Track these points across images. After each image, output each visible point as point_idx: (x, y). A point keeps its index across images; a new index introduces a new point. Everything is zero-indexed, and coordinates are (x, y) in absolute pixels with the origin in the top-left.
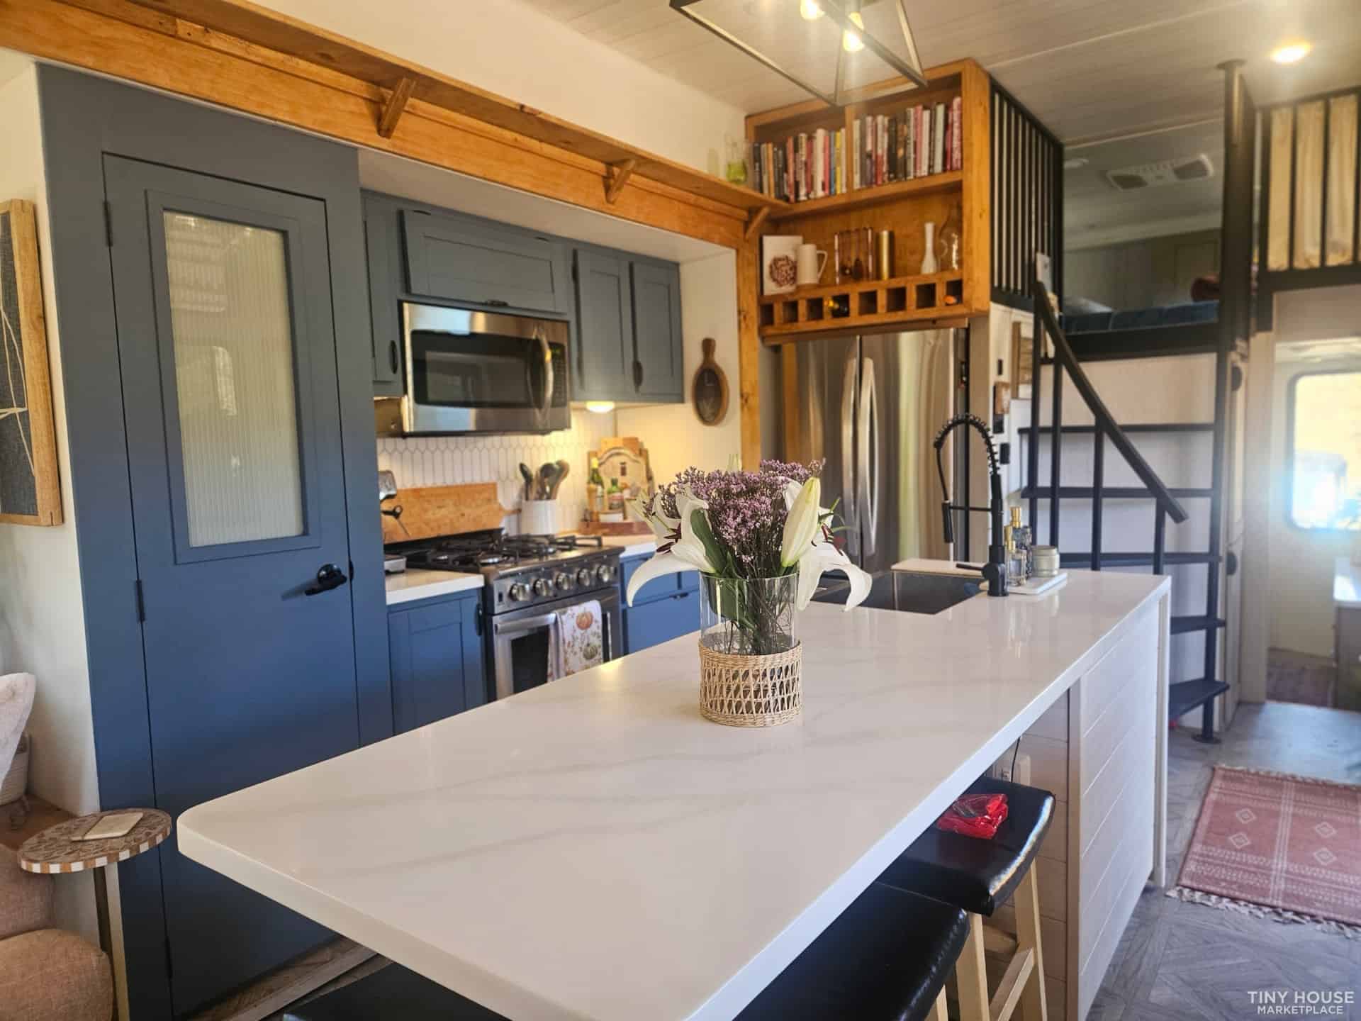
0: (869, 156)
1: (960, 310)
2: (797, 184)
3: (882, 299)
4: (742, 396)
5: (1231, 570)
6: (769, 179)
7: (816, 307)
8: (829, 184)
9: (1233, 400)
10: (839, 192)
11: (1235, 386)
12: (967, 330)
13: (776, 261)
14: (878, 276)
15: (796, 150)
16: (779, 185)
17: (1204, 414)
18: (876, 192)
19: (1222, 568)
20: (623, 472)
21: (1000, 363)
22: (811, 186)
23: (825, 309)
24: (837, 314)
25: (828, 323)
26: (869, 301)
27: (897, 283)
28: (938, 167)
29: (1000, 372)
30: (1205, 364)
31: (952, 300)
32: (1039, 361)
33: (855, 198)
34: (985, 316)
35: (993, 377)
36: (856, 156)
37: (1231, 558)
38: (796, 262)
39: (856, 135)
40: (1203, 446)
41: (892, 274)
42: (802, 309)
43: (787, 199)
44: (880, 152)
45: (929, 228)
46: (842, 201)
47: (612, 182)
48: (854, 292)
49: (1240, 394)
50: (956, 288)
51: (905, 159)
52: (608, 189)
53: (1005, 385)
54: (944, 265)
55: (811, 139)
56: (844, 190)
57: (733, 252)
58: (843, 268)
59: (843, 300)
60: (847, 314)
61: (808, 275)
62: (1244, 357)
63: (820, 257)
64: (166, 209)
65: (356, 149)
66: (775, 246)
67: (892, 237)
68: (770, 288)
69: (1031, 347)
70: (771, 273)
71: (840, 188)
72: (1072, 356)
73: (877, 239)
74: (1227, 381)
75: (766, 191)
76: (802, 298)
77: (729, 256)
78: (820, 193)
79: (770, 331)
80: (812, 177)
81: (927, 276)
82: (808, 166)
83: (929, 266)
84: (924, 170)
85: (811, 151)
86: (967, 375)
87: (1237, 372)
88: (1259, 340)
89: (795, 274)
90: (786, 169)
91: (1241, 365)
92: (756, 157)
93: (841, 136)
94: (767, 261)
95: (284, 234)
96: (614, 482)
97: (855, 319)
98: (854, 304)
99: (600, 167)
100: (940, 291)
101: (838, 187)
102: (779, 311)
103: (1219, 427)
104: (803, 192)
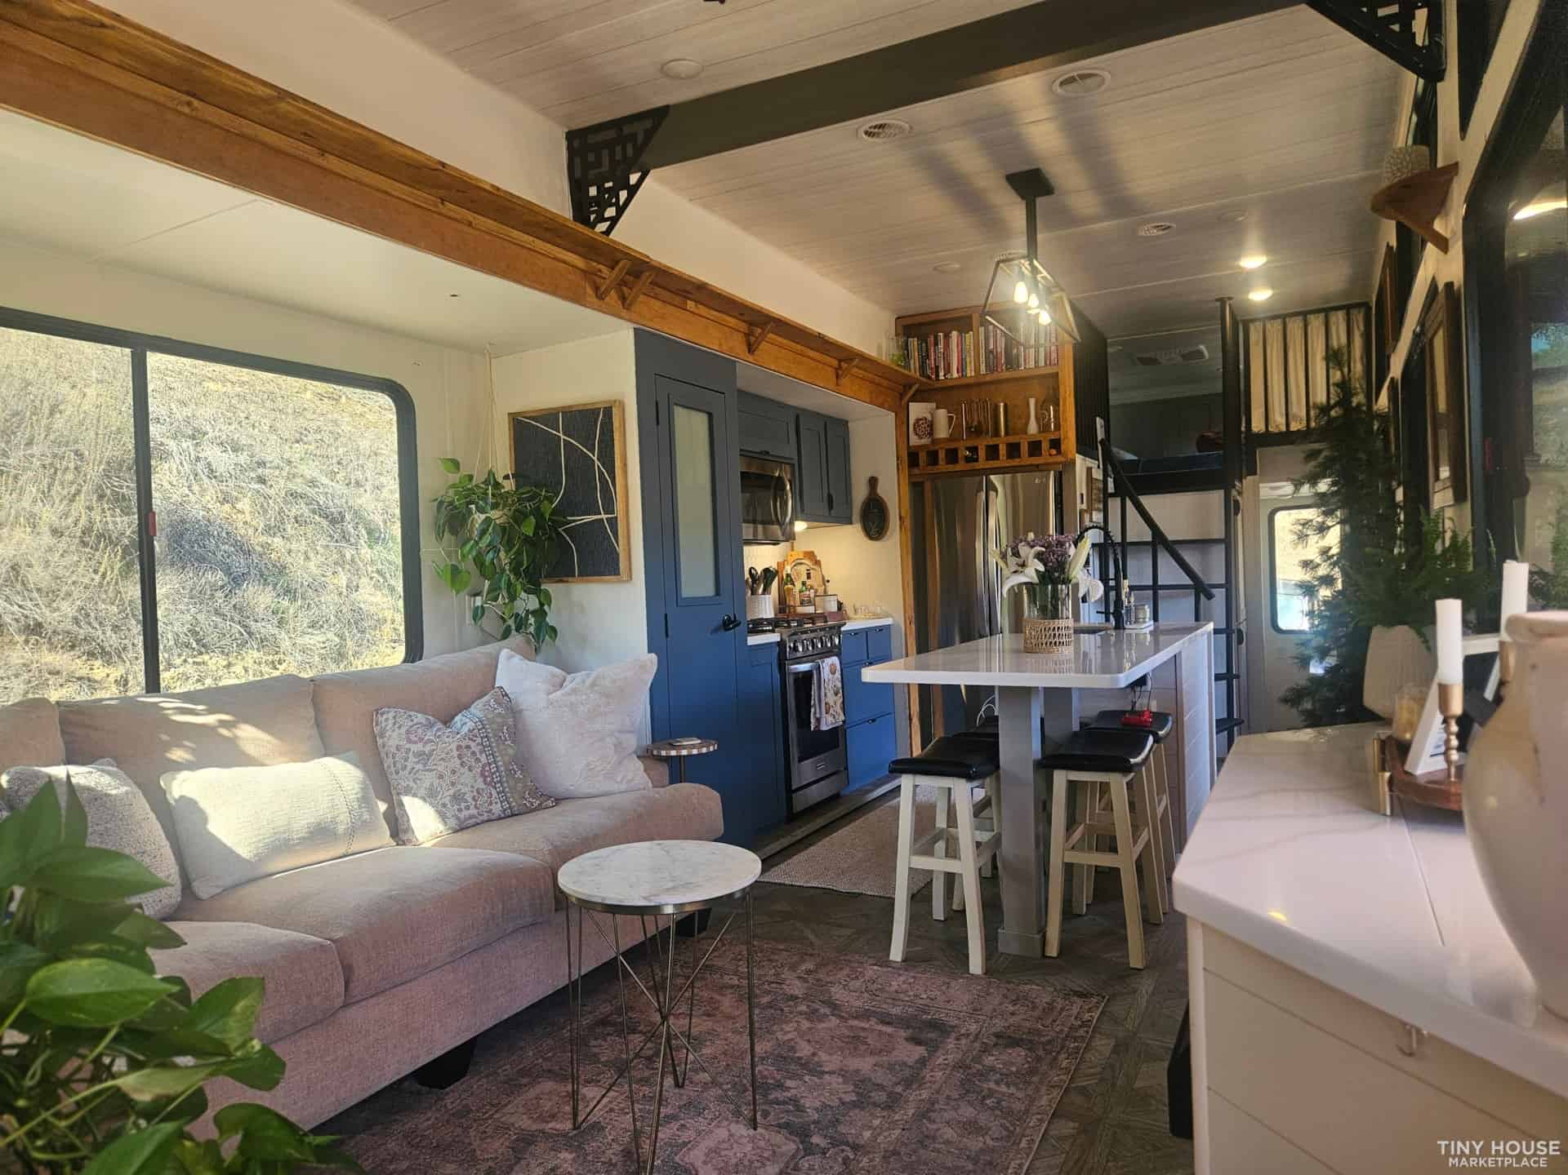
0: (991, 352)
1: (1060, 459)
2: (937, 368)
3: (1003, 450)
4: (900, 518)
5: (1240, 642)
6: (915, 363)
7: (952, 456)
8: (962, 368)
9: (1236, 520)
10: (969, 375)
11: (1236, 514)
12: (1060, 473)
13: (918, 420)
14: (996, 433)
15: (936, 344)
16: (923, 367)
17: (1218, 532)
18: (995, 376)
19: (1234, 636)
20: (809, 576)
21: (1082, 495)
22: (948, 370)
23: (960, 455)
24: (968, 460)
25: (961, 466)
26: (993, 452)
27: (1012, 439)
28: (1042, 363)
29: (1082, 502)
30: (1216, 497)
31: (1054, 452)
32: (1107, 495)
33: (982, 380)
34: (1073, 462)
35: (1079, 506)
36: (982, 352)
37: (1240, 632)
38: (932, 421)
39: (982, 337)
40: (1218, 554)
41: (1007, 434)
42: (942, 455)
43: (930, 378)
44: (999, 350)
45: (1032, 402)
46: (971, 381)
47: (840, 372)
48: (982, 444)
49: (1239, 517)
50: (1056, 444)
51: (1018, 356)
52: (838, 377)
53: (1086, 511)
54: (1044, 427)
55: (947, 336)
56: (973, 374)
57: (893, 414)
58: (969, 428)
59: (974, 450)
60: (976, 460)
61: (942, 432)
62: (1240, 493)
63: (950, 418)
64: (676, 404)
65: (735, 361)
66: (917, 410)
67: (1006, 406)
68: (914, 440)
69: (1101, 486)
70: (915, 429)
71: (970, 372)
72: (1133, 491)
73: (996, 408)
74: (1232, 509)
75: (913, 371)
76: (941, 448)
77: (891, 417)
78: (955, 375)
79: (916, 471)
80: (949, 364)
81: (1032, 435)
82: (947, 357)
83: (1033, 428)
84: (1032, 364)
85: (947, 345)
86: (1062, 504)
87: (1237, 502)
88: (1249, 480)
89: (932, 430)
90: (928, 357)
91: (1238, 498)
92: (906, 347)
93: (969, 337)
94: (912, 422)
95: (710, 415)
96: (804, 584)
97: (982, 463)
98: (982, 453)
99: (835, 363)
100: (1045, 446)
101: (968, 371)
102: (923, 457)
103: (1228, 541)
104: (942, 374)
